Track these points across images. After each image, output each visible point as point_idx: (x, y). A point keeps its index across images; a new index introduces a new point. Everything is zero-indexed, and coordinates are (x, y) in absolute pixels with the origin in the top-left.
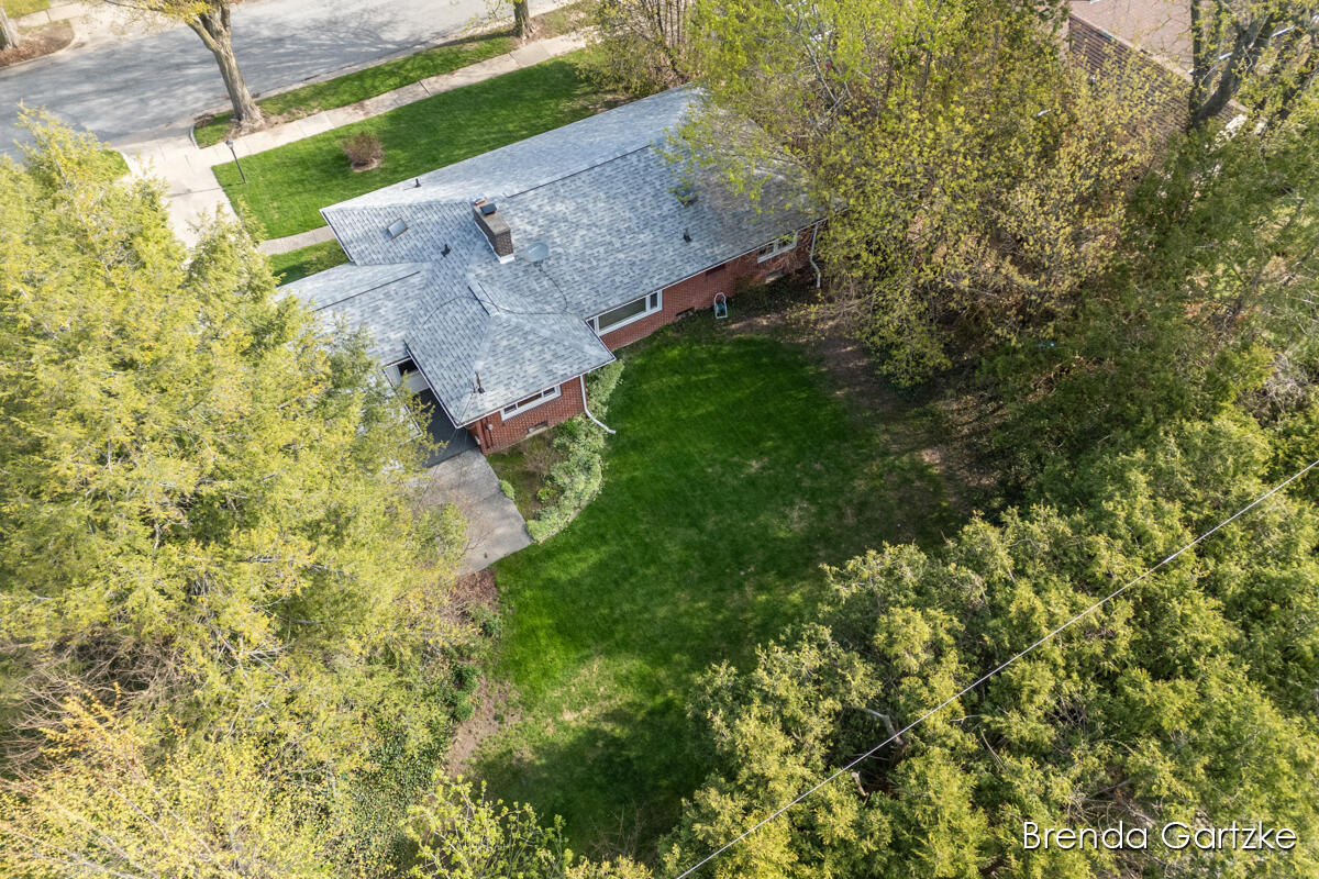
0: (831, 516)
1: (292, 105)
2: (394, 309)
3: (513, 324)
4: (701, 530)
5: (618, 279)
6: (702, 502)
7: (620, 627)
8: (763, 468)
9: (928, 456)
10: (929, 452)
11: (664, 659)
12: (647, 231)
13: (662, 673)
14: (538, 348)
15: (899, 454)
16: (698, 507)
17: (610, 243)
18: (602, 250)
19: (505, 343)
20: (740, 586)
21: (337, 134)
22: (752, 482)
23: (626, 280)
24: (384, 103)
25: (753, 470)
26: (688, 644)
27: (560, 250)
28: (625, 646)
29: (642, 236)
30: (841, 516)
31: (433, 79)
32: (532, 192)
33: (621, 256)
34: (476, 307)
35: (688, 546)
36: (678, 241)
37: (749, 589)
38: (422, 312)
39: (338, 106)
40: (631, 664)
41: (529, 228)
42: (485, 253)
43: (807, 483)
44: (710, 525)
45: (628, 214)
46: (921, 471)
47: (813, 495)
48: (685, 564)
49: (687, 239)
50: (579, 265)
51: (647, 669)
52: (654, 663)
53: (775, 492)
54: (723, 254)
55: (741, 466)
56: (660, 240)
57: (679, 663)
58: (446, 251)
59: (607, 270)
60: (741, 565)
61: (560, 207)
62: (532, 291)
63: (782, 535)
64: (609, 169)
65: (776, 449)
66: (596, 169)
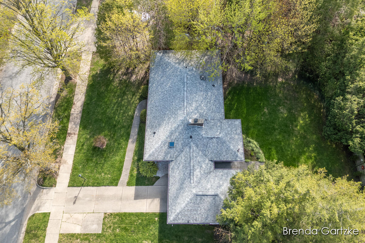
0: (286, 105)
2: (200, 158)
3: (225, 134)
4: (277, 129)
5: (217, 106)
6: (270, 125)
7: (294, 156)
8: (267, 109)
9: (280, 80)
10: (278, 79)
11: (304, 152)
12: (208, 92)
13: (307, 154)
14: (232, 133)
15: (277, 84)
16: (271, 126)
17: (208, 101)
18: (208, 104)
19: (229, 139)
20: (293, 130)
21: (80, 146)
22: (270, 113)
23: (218, 105)
24: (74, 127)
25: (267, 111)
26: (303, 146)
27: (205, 113)
28: (298, 158)
29: (209, 94)
30: (287, 103)
31: (73, 110)
32: (187, 109)
33: (212, 102)
34: (215, 140)
35: (280, 134)
36: (213, 88)
37: (296, 129)
38: (204, 152)
39: (65, 140)
40: (303, 159)
41: (196, 115)
42: (199, 129)
43: (275, 104)
44: (277, 127)
45: (202, 93)
46: (282, 83)
47: (279, 104)
48: (284, 137)
49: (214, 86)
50: (210, 111)
51: (305, 156)
52: (305, 154)
53: (274, 111)
54: (220, 82)
55: (264, 113)
56: (211, 91)
57: (307, 150)
58: (191, 137)
59: (214, 107)
60: (289, 127)
61: (194, 105)
62: (213, 125)
63: (286, 116)
64: (189, 89)
65: (264, 104)
66: (187, 91)
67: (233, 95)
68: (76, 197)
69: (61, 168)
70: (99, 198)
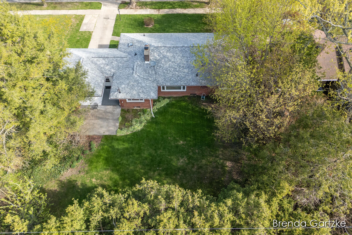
0: (190, 166)
1: (144, 5)
2: (116, 64)
3: (137, 79)
4: (156, 152)
5: (172, 78)
6: (162, 145)
7: (120, 166)
8: (183, 144)
9: (229, 164)
10: (230, 162)
11: (123, 179)
12: (187, 69)
13: (121, 182)
14: (139, 88)
15: (221, 159)
16: (160, 146)
17: (176, 69)
18: (173, 69)
19: (132, 83)
20: (154, 171)
21: (148, 16)
22: (177, 146)
23: (174, 80)
24: (165, 11)
25: (180, 144)
26: (132, 179)
27: (162, 65)
28: (118, 171)
29: (185, 70)
30: (193, 167)
31: (180, 9)
32: (163, 48)
33: (177, 73)
34: (132, 71)
35: (150, 154)
36: (194, 75)
37: (156, 173)
38: (122, 67)
39: (153, 9)
40: (116, 177)
41: (157, 56)
42: (143, 59)
43: (191, 154)
44: (159, 152)
45: (185, 63)
46: (223, 166)
47: (190, 158)
48: (146, 158)
49: (197, 75)
50: (165, 71)
51: (118, 179)
52: (121, 179)
53: (180, 151)
54: (204, 83)
55: (178, 141)
56: (190, 73)
57: (126, 182)
58: (136, 55)
59: (171, 75)
60: (159, 166)
61: (168, 54)
62: (149, 73)
63: (174, 164)
64: (187, 49)
65: (190, 141)
66: (184, 48)
67: (200, 112)
68: (109, 18)
69: (132, 10)
70: (105, 28)
